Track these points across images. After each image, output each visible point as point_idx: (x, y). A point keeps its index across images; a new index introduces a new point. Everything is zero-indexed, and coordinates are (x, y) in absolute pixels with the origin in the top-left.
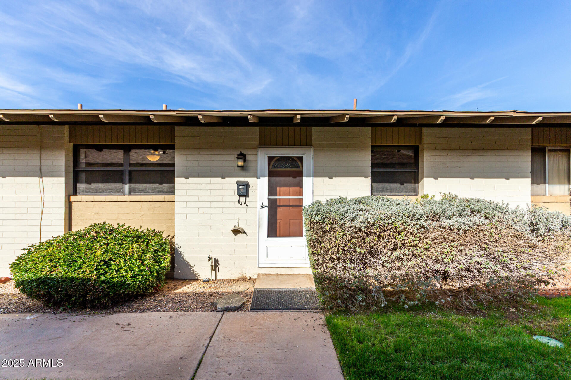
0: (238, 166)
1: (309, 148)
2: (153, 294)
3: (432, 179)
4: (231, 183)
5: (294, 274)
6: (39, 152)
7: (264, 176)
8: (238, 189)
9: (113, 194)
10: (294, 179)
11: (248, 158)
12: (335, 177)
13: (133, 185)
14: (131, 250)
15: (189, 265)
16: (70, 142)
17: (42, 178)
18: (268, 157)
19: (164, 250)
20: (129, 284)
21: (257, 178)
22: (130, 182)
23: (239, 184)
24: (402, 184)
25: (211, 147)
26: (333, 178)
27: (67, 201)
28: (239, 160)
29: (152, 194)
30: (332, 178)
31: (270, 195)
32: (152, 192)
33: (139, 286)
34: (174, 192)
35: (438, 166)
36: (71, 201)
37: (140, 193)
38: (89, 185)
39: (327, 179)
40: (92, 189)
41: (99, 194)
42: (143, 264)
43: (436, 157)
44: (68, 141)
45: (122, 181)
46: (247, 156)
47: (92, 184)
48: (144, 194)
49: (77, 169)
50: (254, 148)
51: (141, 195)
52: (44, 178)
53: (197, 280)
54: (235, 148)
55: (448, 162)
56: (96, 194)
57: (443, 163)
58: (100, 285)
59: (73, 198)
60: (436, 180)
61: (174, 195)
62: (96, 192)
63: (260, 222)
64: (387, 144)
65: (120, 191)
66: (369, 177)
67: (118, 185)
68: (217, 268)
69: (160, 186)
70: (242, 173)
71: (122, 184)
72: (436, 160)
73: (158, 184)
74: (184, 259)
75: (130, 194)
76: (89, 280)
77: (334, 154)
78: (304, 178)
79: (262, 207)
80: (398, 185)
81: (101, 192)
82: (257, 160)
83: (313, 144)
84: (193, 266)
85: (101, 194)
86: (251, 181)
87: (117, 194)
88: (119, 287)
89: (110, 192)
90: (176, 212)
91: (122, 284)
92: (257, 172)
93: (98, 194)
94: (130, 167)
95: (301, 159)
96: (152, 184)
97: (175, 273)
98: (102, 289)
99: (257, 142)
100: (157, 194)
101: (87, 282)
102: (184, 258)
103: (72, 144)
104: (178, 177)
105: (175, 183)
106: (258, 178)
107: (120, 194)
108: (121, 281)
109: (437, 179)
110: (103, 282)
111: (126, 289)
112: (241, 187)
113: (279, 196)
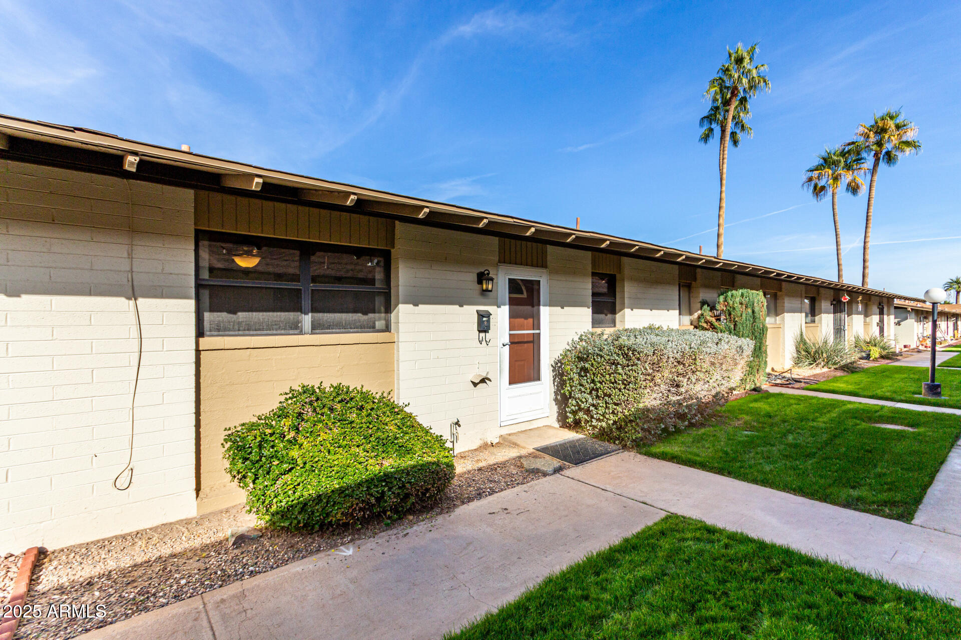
0: (484, 290)
1: (544, 270)
4: (470, 312)
5: (534, 429)
7: (505, 305)
8: (479, 322)
9: (283, 332)
10: (532, 309)
12: (566, 307)
13: (319, 316)
17: (136, 299)
18: (509, 279)
22: (314, 310)
23: (479, 314)
25: (446, 259)
29: (351, 330)
30: (563, 308)
31: (510, 329)
32: (351, 328)
35: (633, 297)
36: (201, 349)
37: (331, 330)
38: (232, 315)
39: (560, 308)
40: (239, 323)
41: (255, 333)
43: (632, 288)
45: (299, 309)
47: (240, 314)
48: (338, 330)
50: (496, 266)
52: (141, 301)
54: (473, 263)
56: (247, 332)
57: (636, 295)
62: (248, 330)
63: (502, 366)
64: (599, 272)
65: (296, 328)
66: (591, 307)
67: (291, 315)
69: (365, 317)
70: (482, 299)
71: (299, 314)
72: (632, 291)
73: (360, 315)
75: (313, 331)
78: (542, 308)
79: (504, 345)
81: (259, 330)
82: (498, 283)
83: (549, 266)
85: (259, 332)
86: (492, 310)
87: (291, 332)
89: (276, 330)
90: (399, 360)
92: (497, 299)
93: (252, 332)
94: (312, 283)
95: (538, 283)
96: (350, 314)
99: (497, 259)
104: (404, 303)
106: (499, 307)
107: (296, 332)
112: (481, 319)
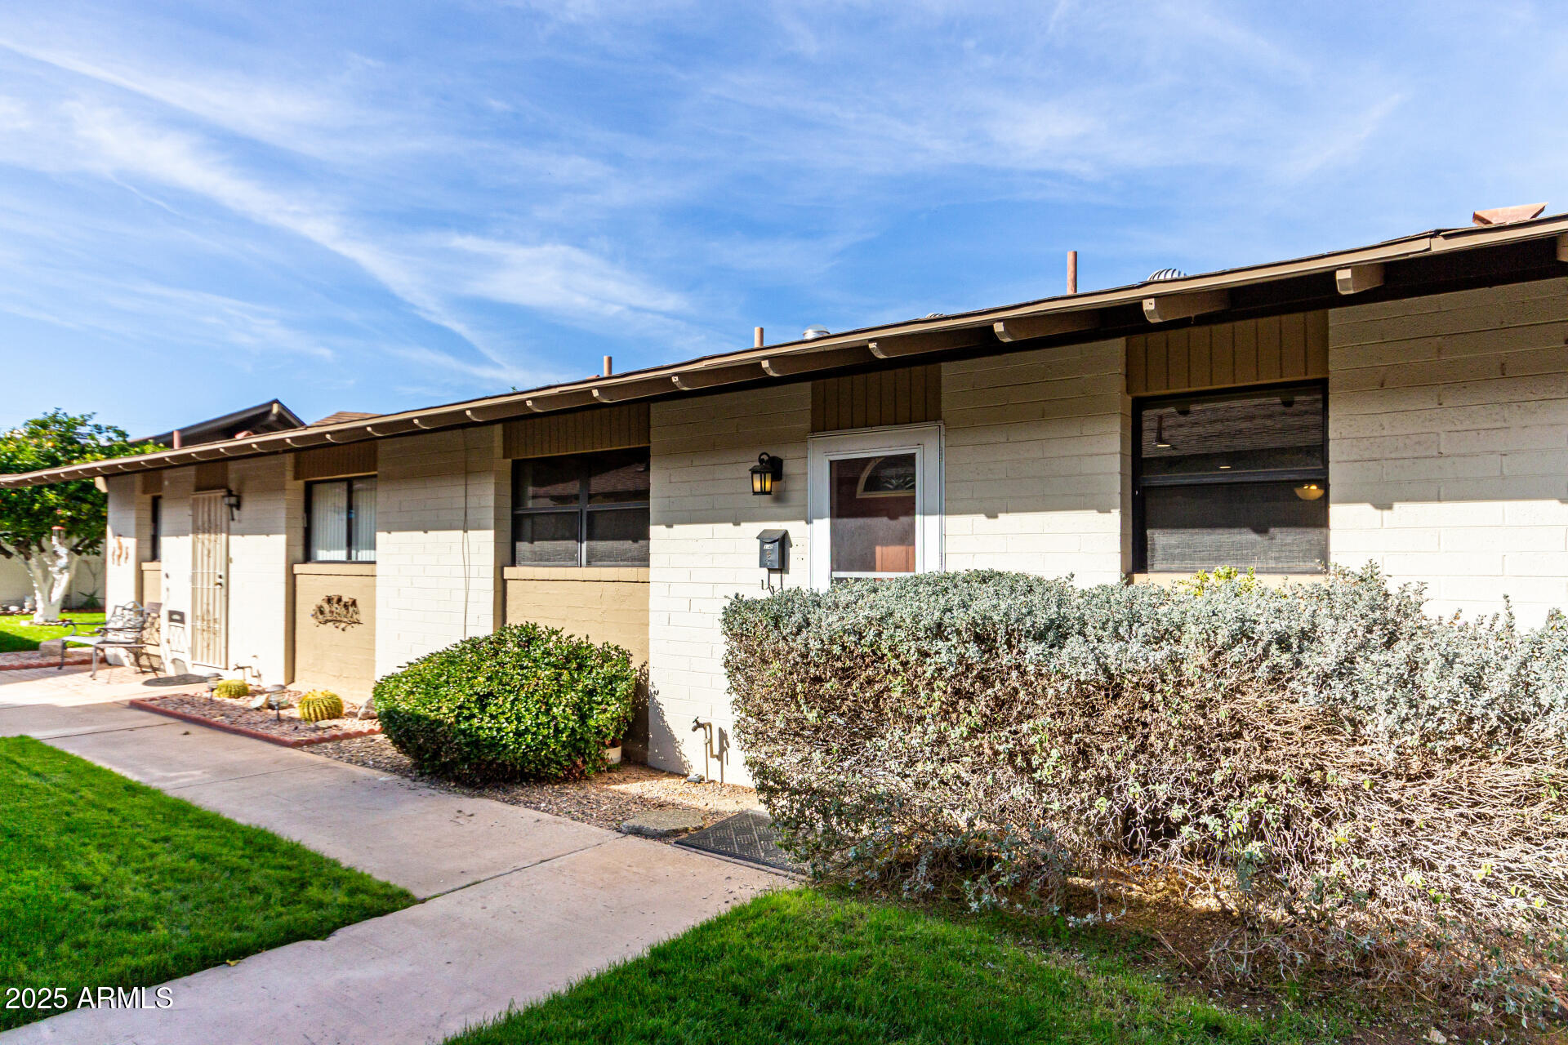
0: (755, 493)
1: (931, 427)
2: (557, 780)
3: (1367, 508)
4: (753, 535)
6: (463, 482)
7: (821, 517)
8: (762, 552)
9: (563, 564)
10: (893, 523)
11: (789, 467)
12: (1007, 512)
13: (594, 543)
14: (534, 681)
15: (672, 739)
16: (505, 457)
17: (467, 532)
18: (831, 462)
19: (613, 692)
20: (505, 746)
21: (807, 523)
22: (590, 538)
23: (763, 538)
24: (1261, 529)
26: (1000, 515)
27: (499, 577)
28: (755, 476)
29: (622, 563)
30: (996, 517)
31: (835, 566)
32: (623, 560)
33: (524, 754)
34: (648, 560)
35: (1393, 455)
37: (603, 563)
38: (532, 545)
39: (982, 518)
40: (536, 553)
41: (545, 563)
42: (548, 711)
43: (1385, 420)
44: (501, 456)
45: (577, 536)
46: (785, 462)
47: (536, 543)
48: (609, 563)
49: (520, 512)
50: (801, 440)
51: (601, 566)
52: (469, 532)
53: (686, 776)
54: (760, 443)
55: (1443, 436)
56: (538, 563)
57: (1419, 443)
58: (456, 737)
59: (509, 572)
60: (1386, 513)
61: (648, 566)
62: (540, 560)
64: (1193, 389)
65: (572, 560)
66: (1115, 508)
67: (571, 544)
68: (725, 753)
69: (634, 546)
71: (575, 542)
72: (1385, 433)
74: (664, 722)
75: (589, 563)
76: (440, 723)
77: (1003, 440)
78: (918, 518)
80: (1249, 536)
81: (548, 560)
82: (806, 474)
83: (944, 415)
84: (681, 741)
85: (547, 563)
86: (796, 529)
87: (570, 564)
88: (487, 747)
89: (559, 560)
90: (652, 606)
91: (493, 744)
92: (806, 506)
93: (543, 563)
94: (589, 503)
95: (909, 460)
96: (621, 542)
97: (649, 753)
98: (457, 744)
99: (807, 425)
100: (630, 563)
101: (438, 727)
102: (665, 718)
103: (510, 460)
104: (654, 524)
105: (649, 539)
106: (810, 522)
107: (573, 563)
108: (493, 738)
109: (1390, 507)
110: (463, 732)
111: (499, 753)
112: (767, 547)
113: (882, 571)
